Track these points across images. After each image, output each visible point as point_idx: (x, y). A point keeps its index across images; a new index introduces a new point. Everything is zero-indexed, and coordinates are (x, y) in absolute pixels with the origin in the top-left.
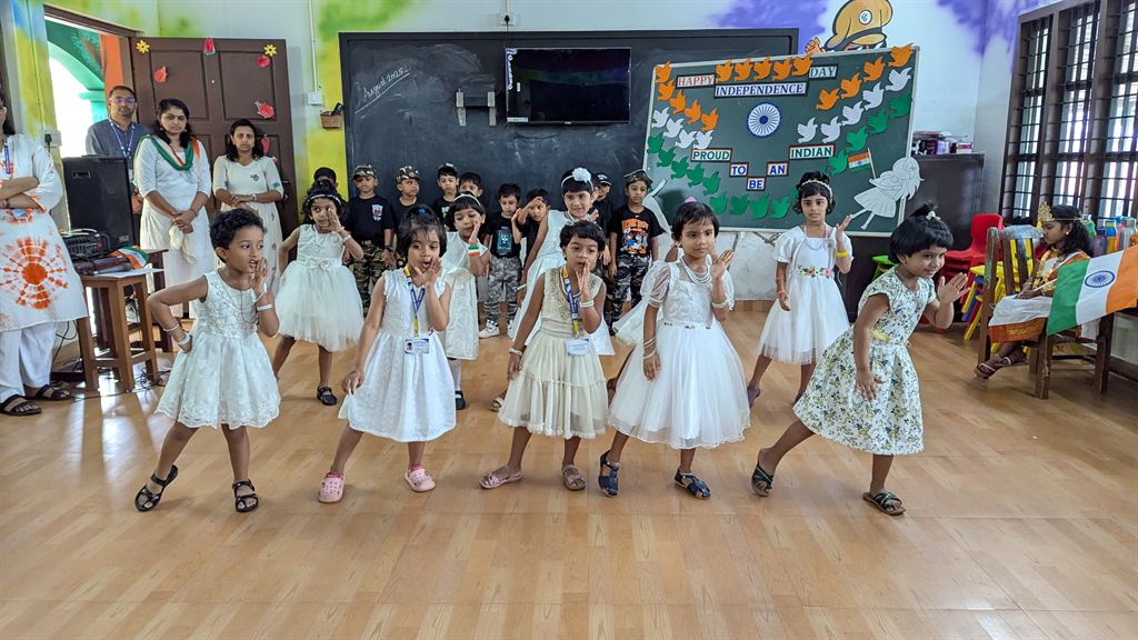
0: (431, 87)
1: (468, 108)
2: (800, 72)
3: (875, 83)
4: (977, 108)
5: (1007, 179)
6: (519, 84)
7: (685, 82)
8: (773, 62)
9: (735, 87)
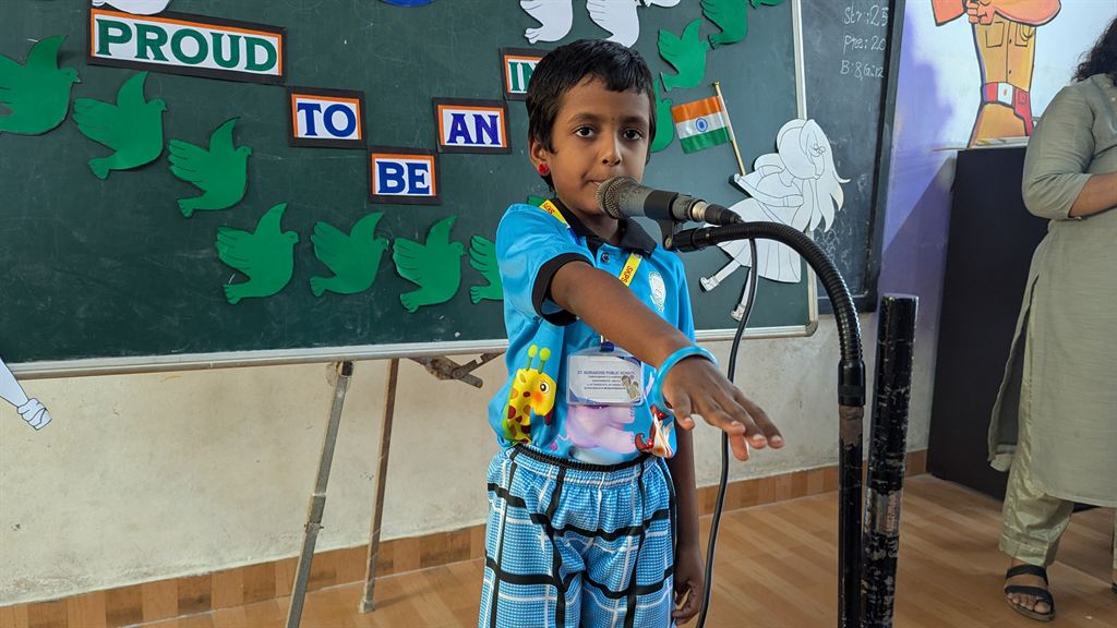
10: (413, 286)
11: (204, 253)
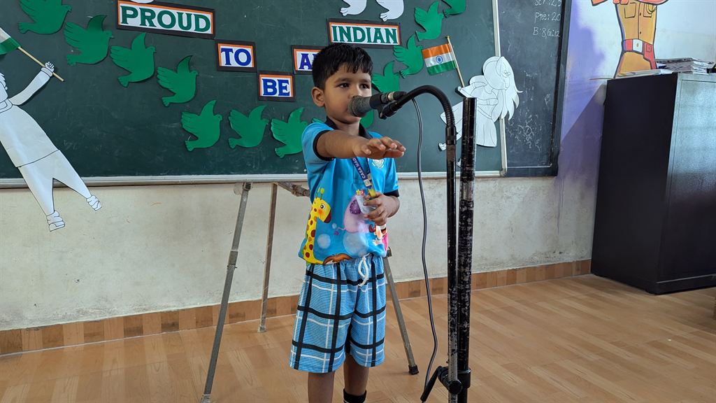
10: (282, 144)
11: (175, 125)
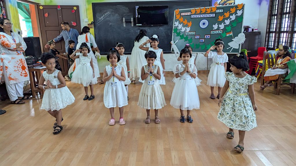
0: (116, 16)
1: (126, 22)
2: (214, 11)
3: (233, 14)
4: (259, 19)
5: (267, 38)
6: (139, 15)
7: (183, 14)
8: (206, 9)
9: (196, 15)
